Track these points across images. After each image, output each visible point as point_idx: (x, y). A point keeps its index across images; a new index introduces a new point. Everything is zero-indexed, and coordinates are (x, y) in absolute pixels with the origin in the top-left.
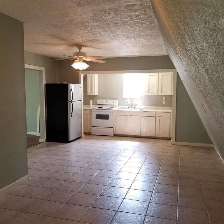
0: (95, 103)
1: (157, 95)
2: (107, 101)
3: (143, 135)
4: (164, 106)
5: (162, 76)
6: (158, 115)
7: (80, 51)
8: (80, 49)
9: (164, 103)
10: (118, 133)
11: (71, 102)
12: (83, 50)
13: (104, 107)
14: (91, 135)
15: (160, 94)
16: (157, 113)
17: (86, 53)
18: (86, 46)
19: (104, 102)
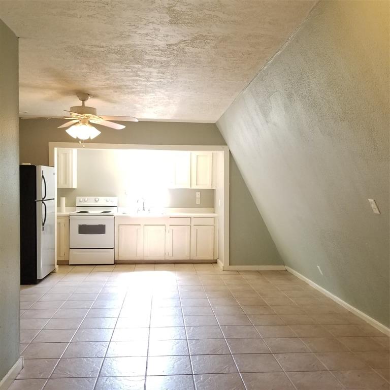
0: (72, 204)
1: (190, 188)
2: (97, 200)
3: (168, 258)
4: (199, 206)
5: (197, 156)
6: (194, 222)
7: (83, 103)
8: (83, 101)
9: (198, 202)
10: (123, 257)
11: (43, 202)
12: (90, 102)
13: (92, 212)
14: (68, 265)
15: (194, 187)
16: (193, 219)
17: (95, 109)
18: (95, 96)
19: (90, 201)
